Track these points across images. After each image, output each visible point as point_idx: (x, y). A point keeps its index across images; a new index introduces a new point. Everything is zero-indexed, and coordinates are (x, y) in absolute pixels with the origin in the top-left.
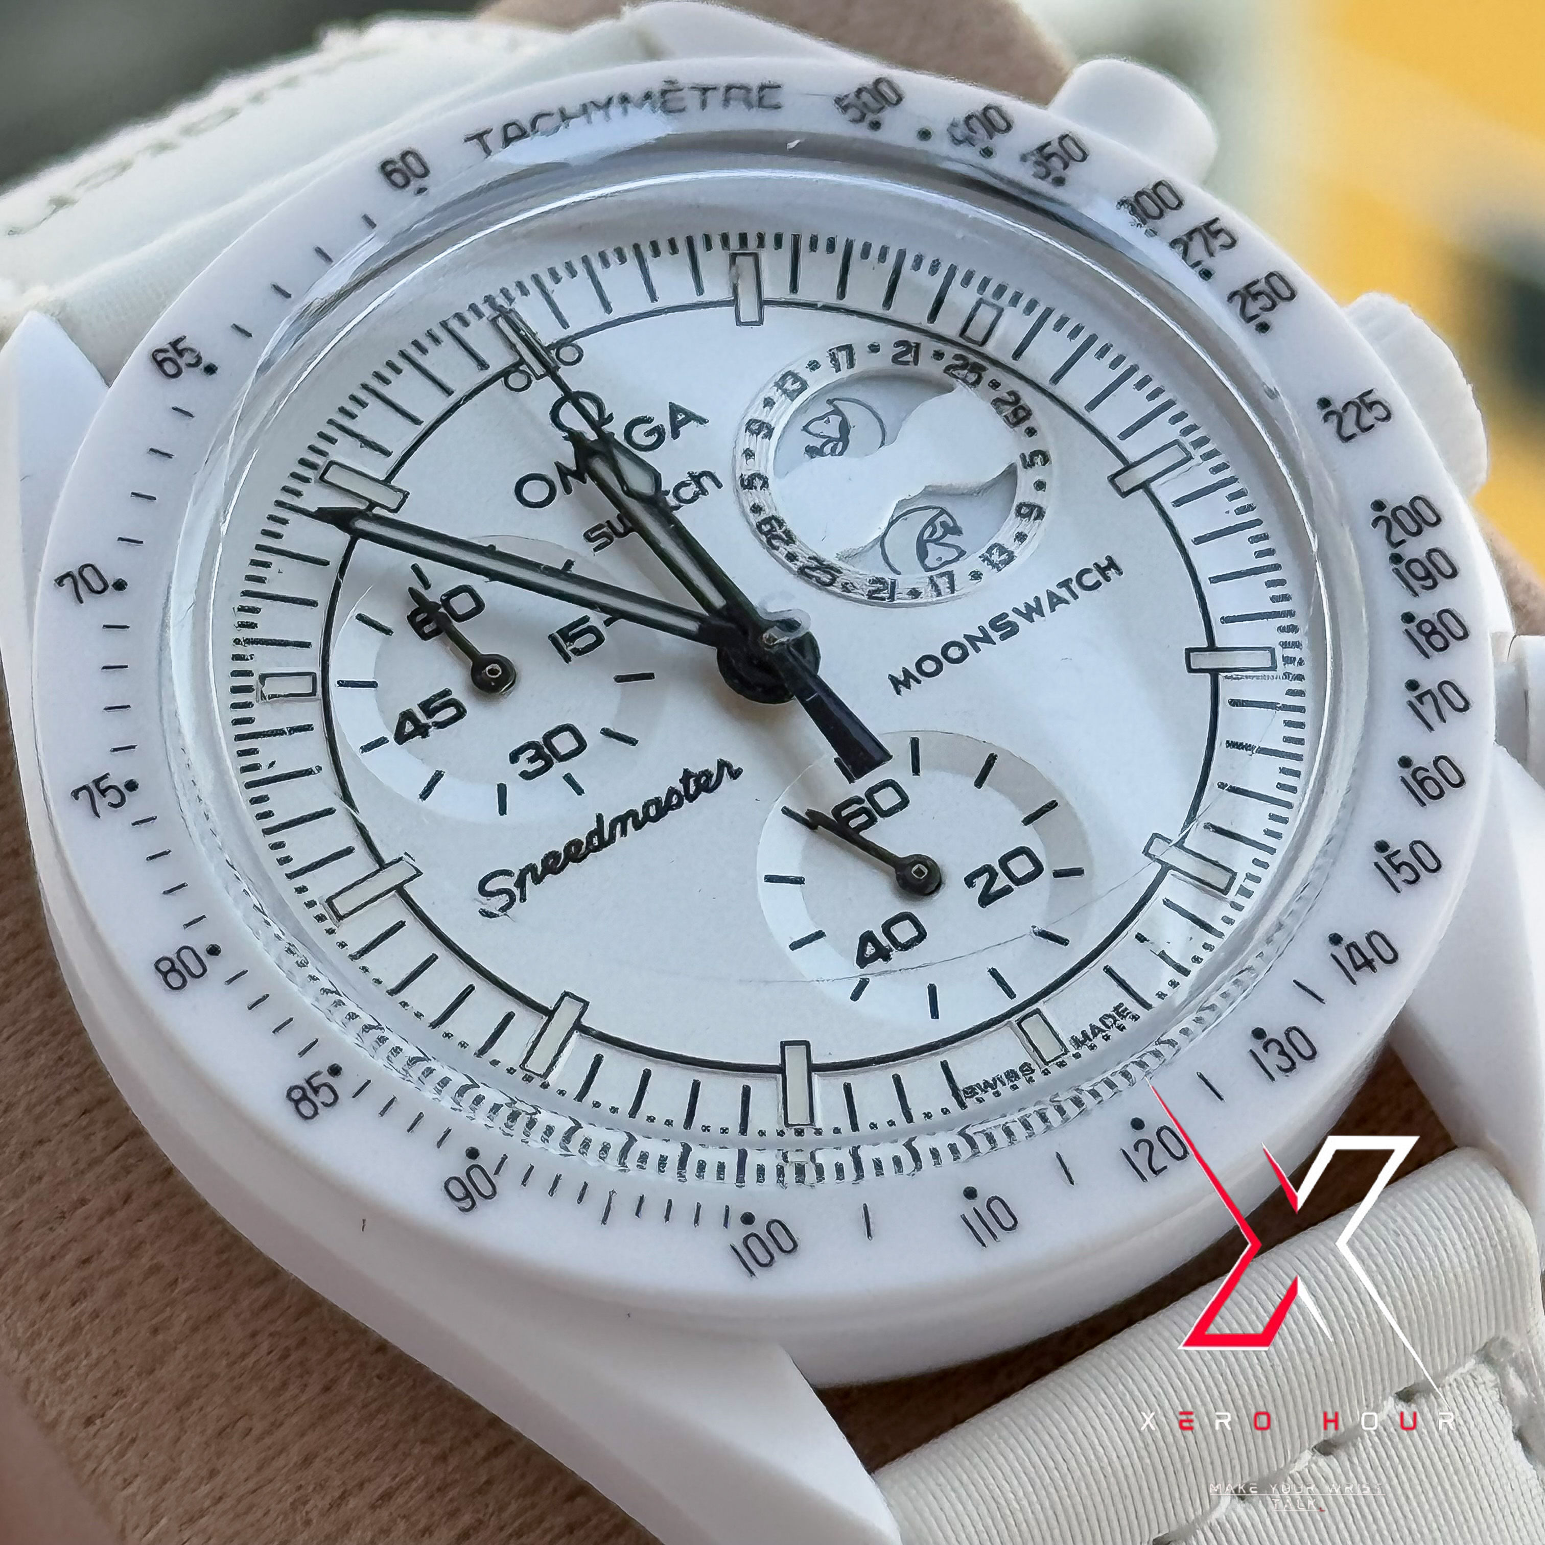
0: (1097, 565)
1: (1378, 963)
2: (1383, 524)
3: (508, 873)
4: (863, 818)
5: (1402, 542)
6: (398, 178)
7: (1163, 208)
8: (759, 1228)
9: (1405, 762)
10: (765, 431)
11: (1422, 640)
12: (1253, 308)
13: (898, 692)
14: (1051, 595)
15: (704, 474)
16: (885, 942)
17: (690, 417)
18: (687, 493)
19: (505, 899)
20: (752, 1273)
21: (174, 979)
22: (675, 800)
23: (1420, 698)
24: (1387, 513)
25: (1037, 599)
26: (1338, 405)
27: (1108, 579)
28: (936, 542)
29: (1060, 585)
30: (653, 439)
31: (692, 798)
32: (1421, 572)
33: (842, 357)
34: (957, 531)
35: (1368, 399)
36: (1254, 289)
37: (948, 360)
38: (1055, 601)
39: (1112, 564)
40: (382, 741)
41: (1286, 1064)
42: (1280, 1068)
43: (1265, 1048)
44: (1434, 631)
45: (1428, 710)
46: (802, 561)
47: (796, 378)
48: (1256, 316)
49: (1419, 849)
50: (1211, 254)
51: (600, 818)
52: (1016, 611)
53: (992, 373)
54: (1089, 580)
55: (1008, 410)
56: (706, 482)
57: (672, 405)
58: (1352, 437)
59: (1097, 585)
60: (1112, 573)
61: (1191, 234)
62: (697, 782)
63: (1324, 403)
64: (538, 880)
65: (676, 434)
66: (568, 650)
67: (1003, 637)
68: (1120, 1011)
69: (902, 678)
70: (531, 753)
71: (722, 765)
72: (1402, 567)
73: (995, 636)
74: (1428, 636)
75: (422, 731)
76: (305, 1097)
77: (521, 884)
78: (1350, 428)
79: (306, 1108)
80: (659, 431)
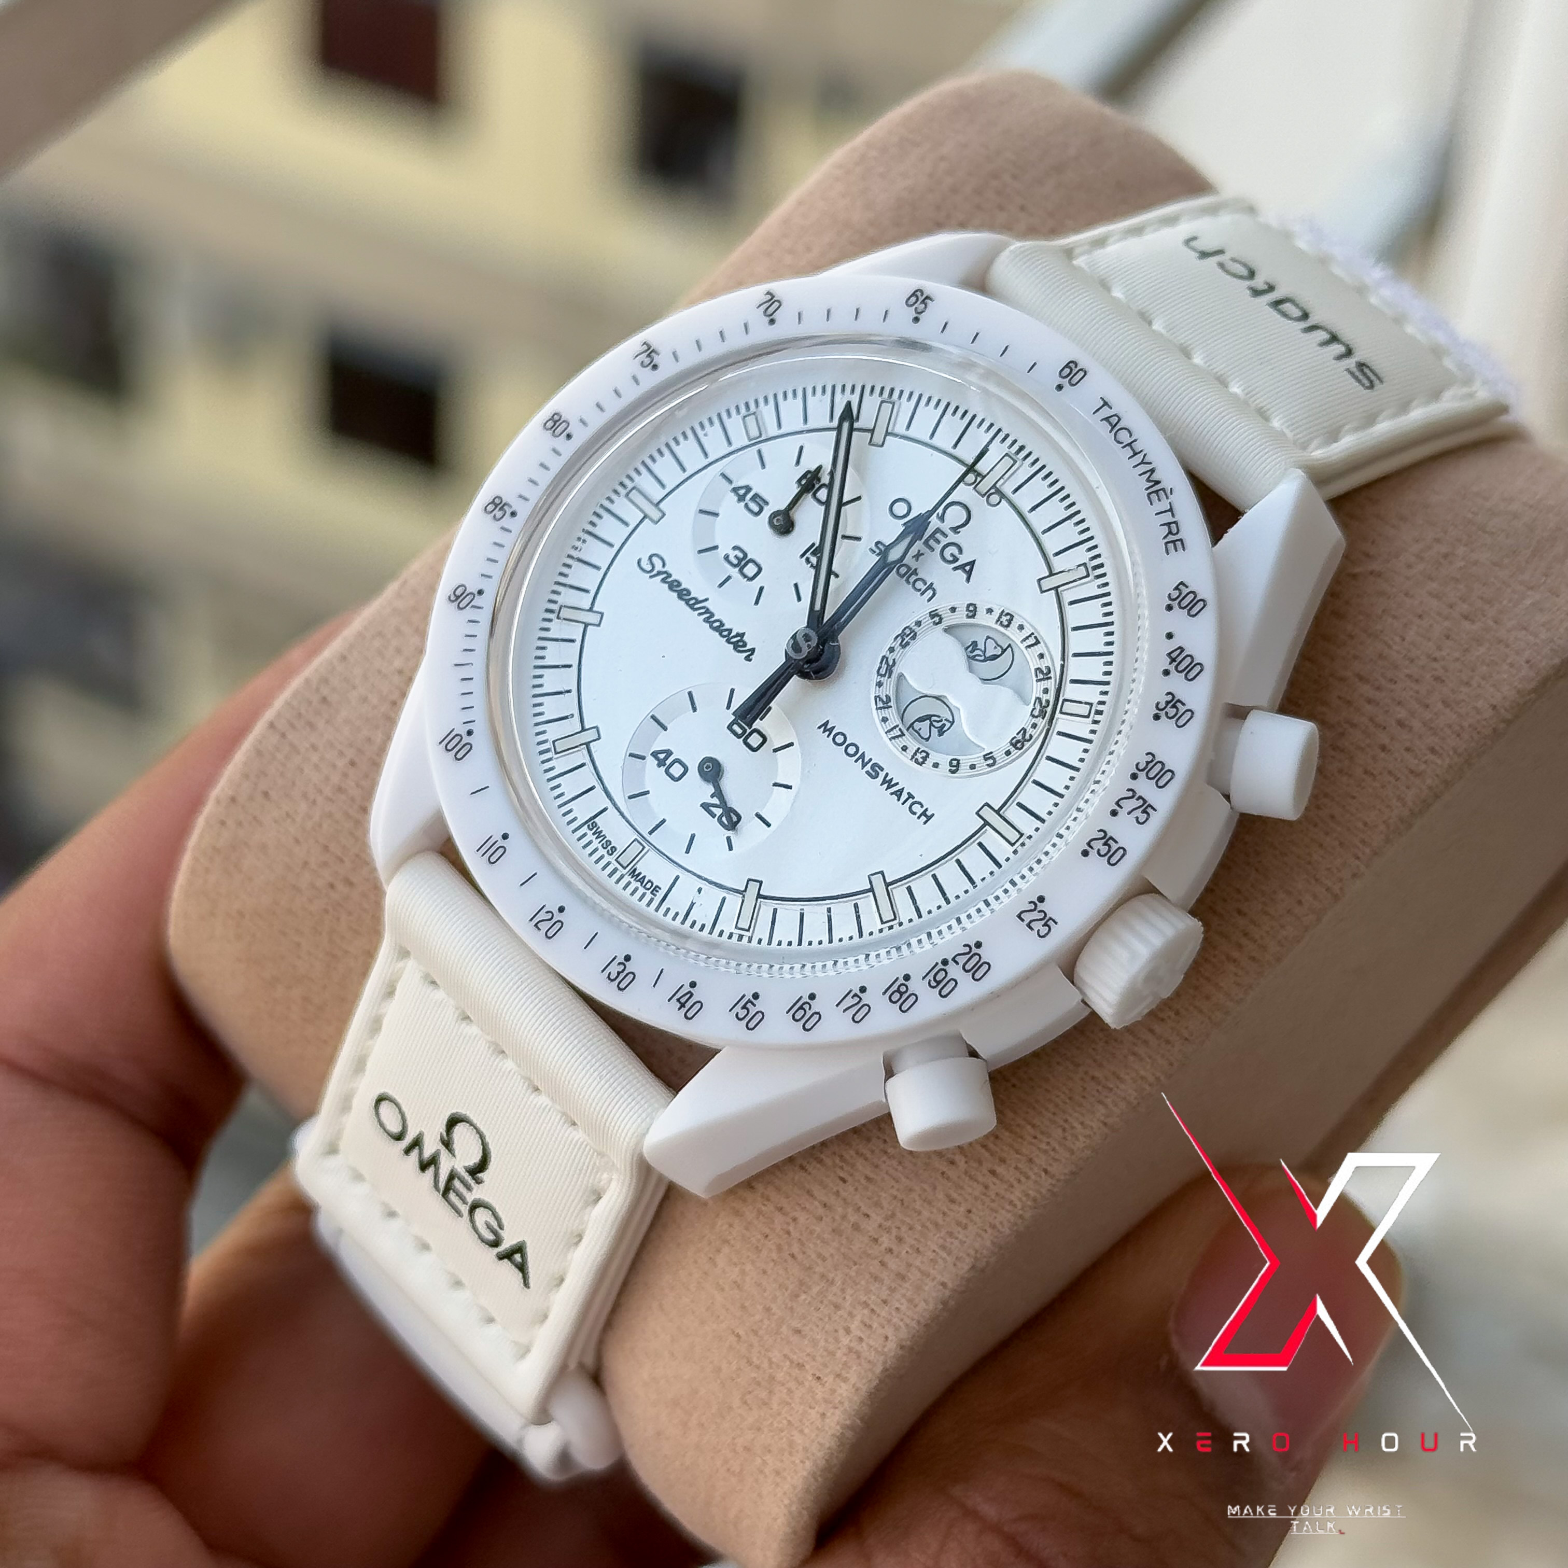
0: (926, 810)
1: (684, 1010)
2: (967, 949)
3: (664, 565)
4: (740, 731)
5: (957, 963)
6: (1067, 371)
7: (1157, 778)
8: (466, 739)
9: (812, 997)
10: (971, 614)
11: (895, 987)
12: (1098, 845)
13: (819, 728)
14: (902, 790)
15: (934, 590)
16: (668, 762)
17: (969, 574)
18: (919, 585)
19: (649, 568)
20: (440, 743)
21: (550, 424)
22: (725, 633)
23: (856, 995)
24: (974, 950)
25: (897, 784)
26: (1041, 906)
27: (919, 818)
28: (931, 725)
29: (909, 793)
30: (951, 559)
31: (728, 641)
32: (939, 978)
33: (1032, 641)
34: (941, 733)
35: (1051, 923)
36: (1111, 842)
37: (1045, 697)
38: (899, 794)
39: (929, 818)
40: (730, 481)
41: (612, 977)
42: (610, 974)
43: (620, 964)
44: (902, 994)
45: (849, 1001)
46: (891, 657)
47: (1010, 621)
48: (1092, 848)
49: (759, 1016)
50: (1129, 813)
51: (706, 600)
52: (887, 775)
53: (1042, 723)
54: (916, 808)
55: (1020, 737)
56: (930, 593)
57: (974, 561)
58: (1022, 920)
59: (914, 813)
60: (923, 819)
61: (1140, 798)
62: (738, 641)
63: (1041, 899)
64: (664, 581)
65: (955, 569)
66: (808, 555)
67: (867, 772)
68: (656, 889)
69: (829, 727)
70: (741, 555)
71: (752, 651)
72: (940, 966)
73: (868, 768)
74: (898, 991)
75: (741, 498)
76: (496, 506)
77: (659, 573)
78: (1027, 917)
79: (490, 508)
80: (956, 560)
